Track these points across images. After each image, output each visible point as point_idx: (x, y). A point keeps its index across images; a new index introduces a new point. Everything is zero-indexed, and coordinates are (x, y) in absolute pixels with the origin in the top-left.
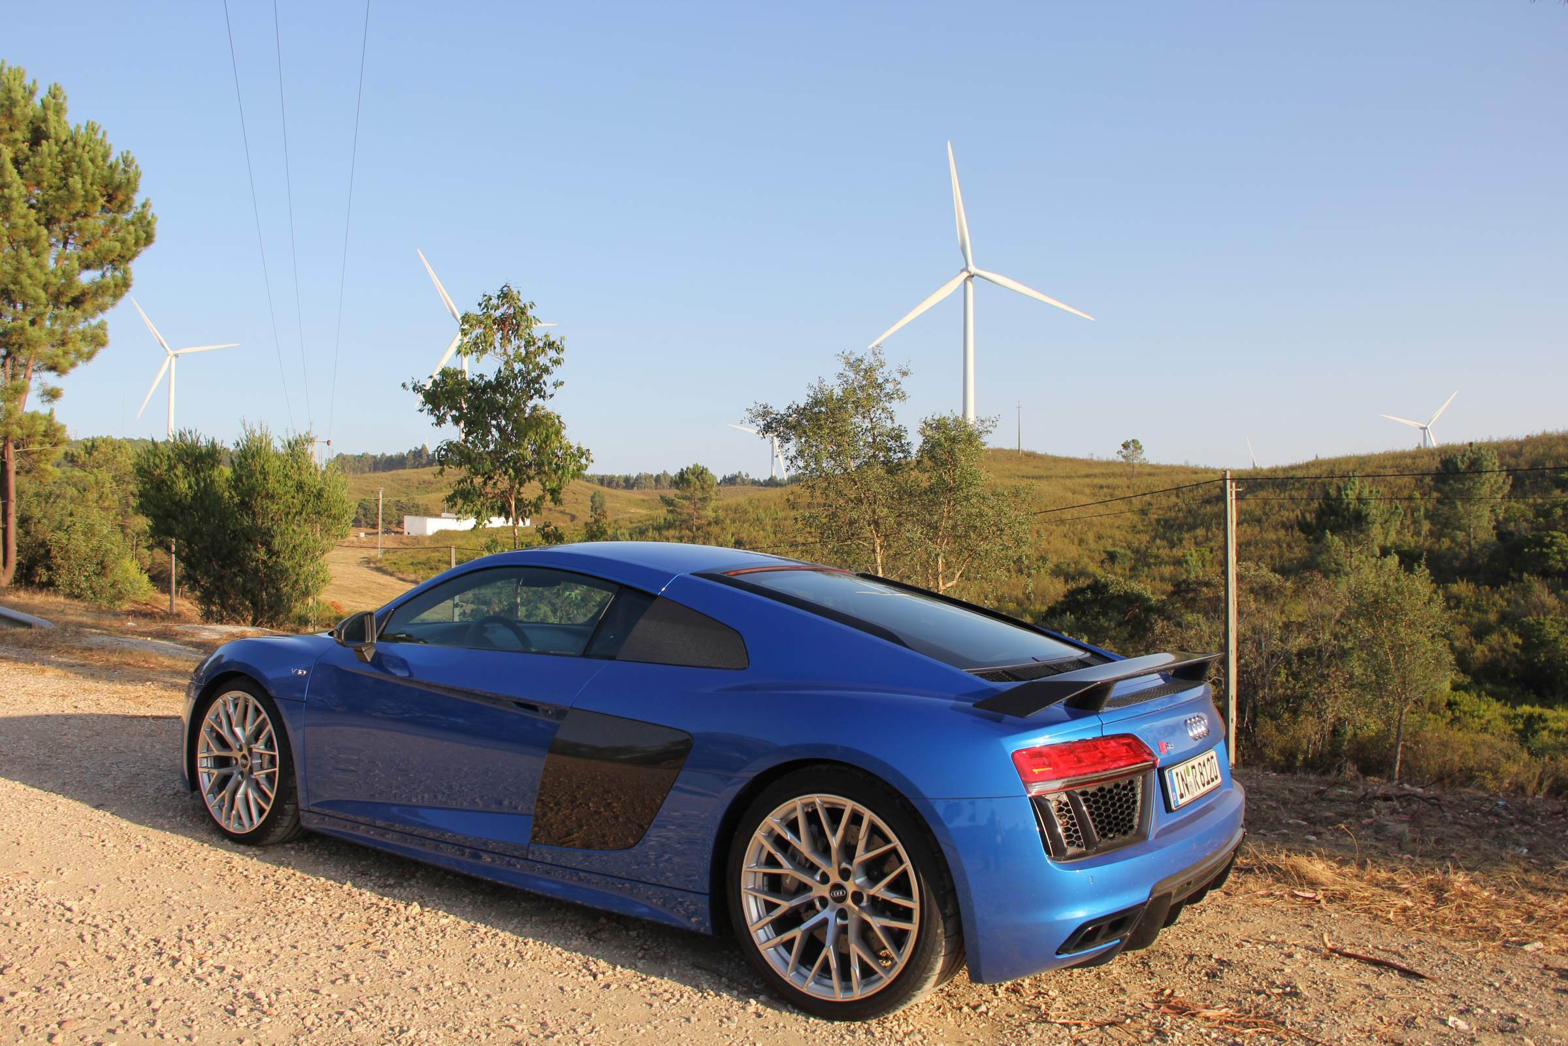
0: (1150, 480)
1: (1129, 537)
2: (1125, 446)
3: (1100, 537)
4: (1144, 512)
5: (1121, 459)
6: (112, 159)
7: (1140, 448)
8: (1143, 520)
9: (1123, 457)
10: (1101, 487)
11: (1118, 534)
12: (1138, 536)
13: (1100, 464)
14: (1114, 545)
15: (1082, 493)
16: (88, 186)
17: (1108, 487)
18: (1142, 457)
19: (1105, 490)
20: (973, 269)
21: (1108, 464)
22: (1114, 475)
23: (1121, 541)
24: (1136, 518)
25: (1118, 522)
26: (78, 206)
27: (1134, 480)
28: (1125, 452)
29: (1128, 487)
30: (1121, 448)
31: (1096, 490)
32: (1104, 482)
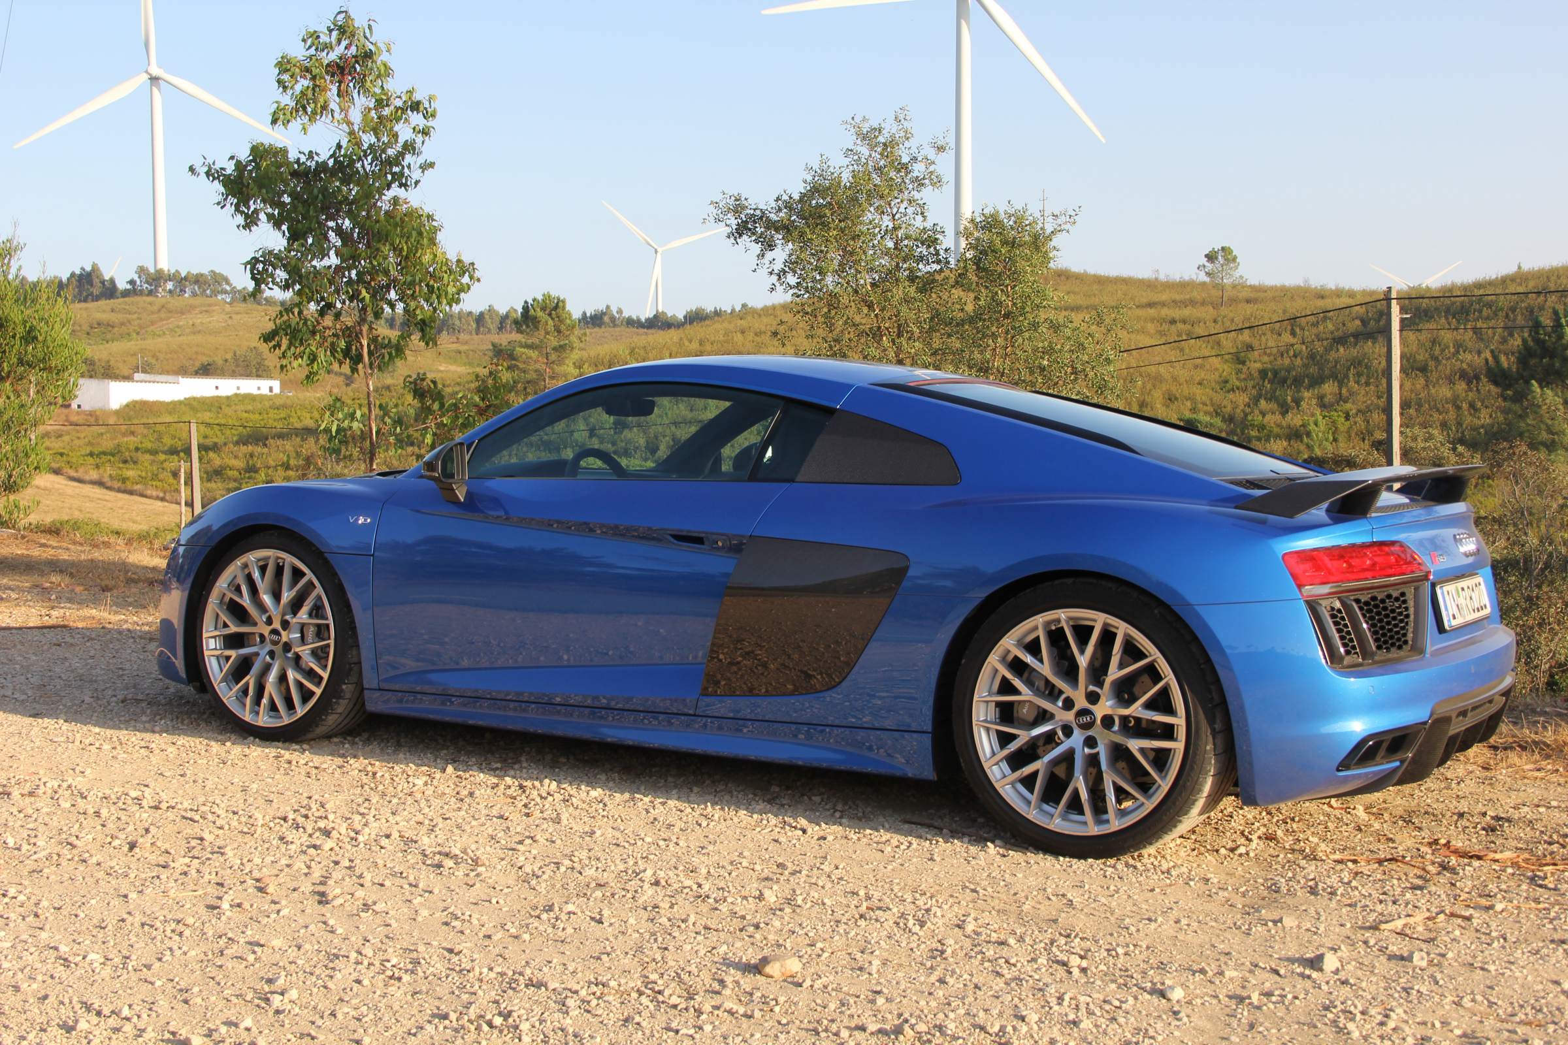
0: (1249, 309)
1: (1218, 397)
2: (1211, 257)
3: (1171, 399)
4: (1239, 360)
5: (1203, 277)
7: (1234, 259)
8: (1239, 371)
9: (1208, 274)
10: (1173, 322)
11: (1199, 393)
12: (1231, 396)
13: (1170, 286)
14: (1194, 410)
15: (1143, 331)
17: (1184, 322)
18: (1237, 274)
19: (1180, 326)
21: (1183, 285)
22: (1192, 302)
23: (1205, 404)
24: (1227, 369)
25: (1201, 375)
27: (1224, 311)
28: (1209, 266)
29: (1215, 321)
30: (1204, 261)
31: (1165, 326)
32: (1177, 313)
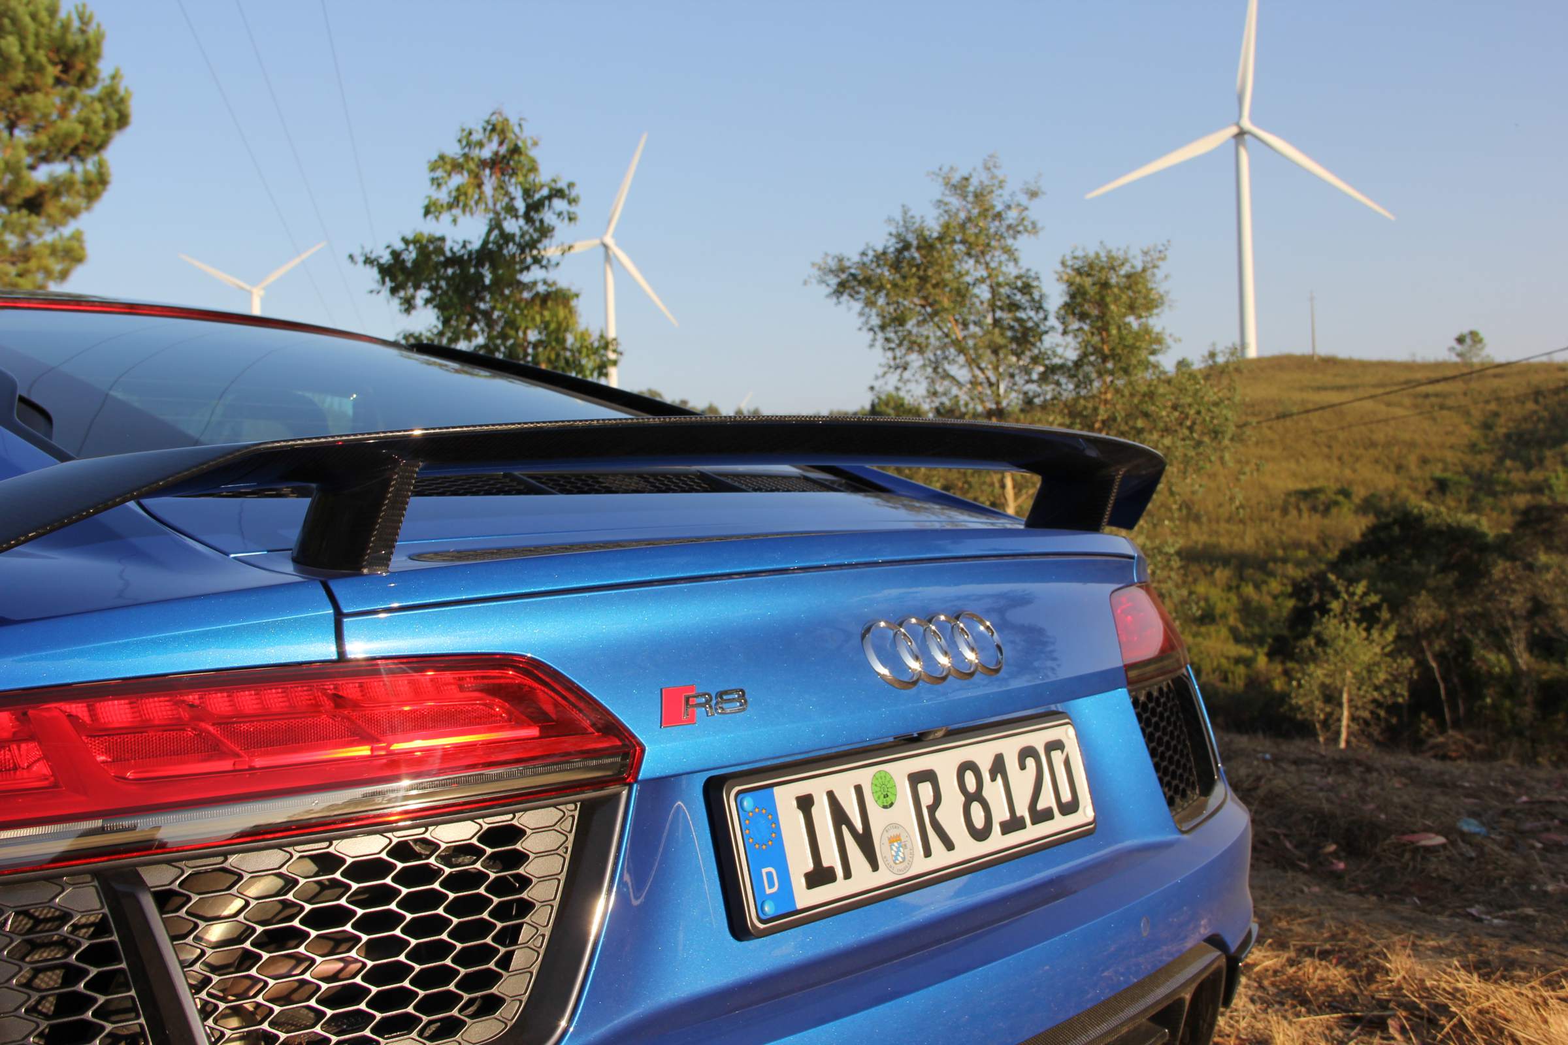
0: (1496, 382)
1: (1468, 459)
2: (1460, 340)
3: (1424, 461)
4: (1487, 426)
5: (1454, 358)
6: (62, 15)
7: (1481, 341)
8: (1486, 436)
9: (1459, 355)
10: (1427, 396)
11: (1450, 456)
12: (1479, 457)
13: (1425, 366)
14: (1445, 470)
15: (1400, 405)
16: (30, 49)
17: (1437, 395)
18: (1484, 353)
19: (1433, 399)
20: (1246, 124)
21: (1438, 365)
22: (1445, 379)
23: (1455, 465)
24: (1475, 435)
25: (1452, 440)
26: (18, 77)
27: (1474, 385)
28: (1459, 348)
29: (1465, 394)
30: (1454, 344)
31: (1420, 401)
32: (1430, 389)
